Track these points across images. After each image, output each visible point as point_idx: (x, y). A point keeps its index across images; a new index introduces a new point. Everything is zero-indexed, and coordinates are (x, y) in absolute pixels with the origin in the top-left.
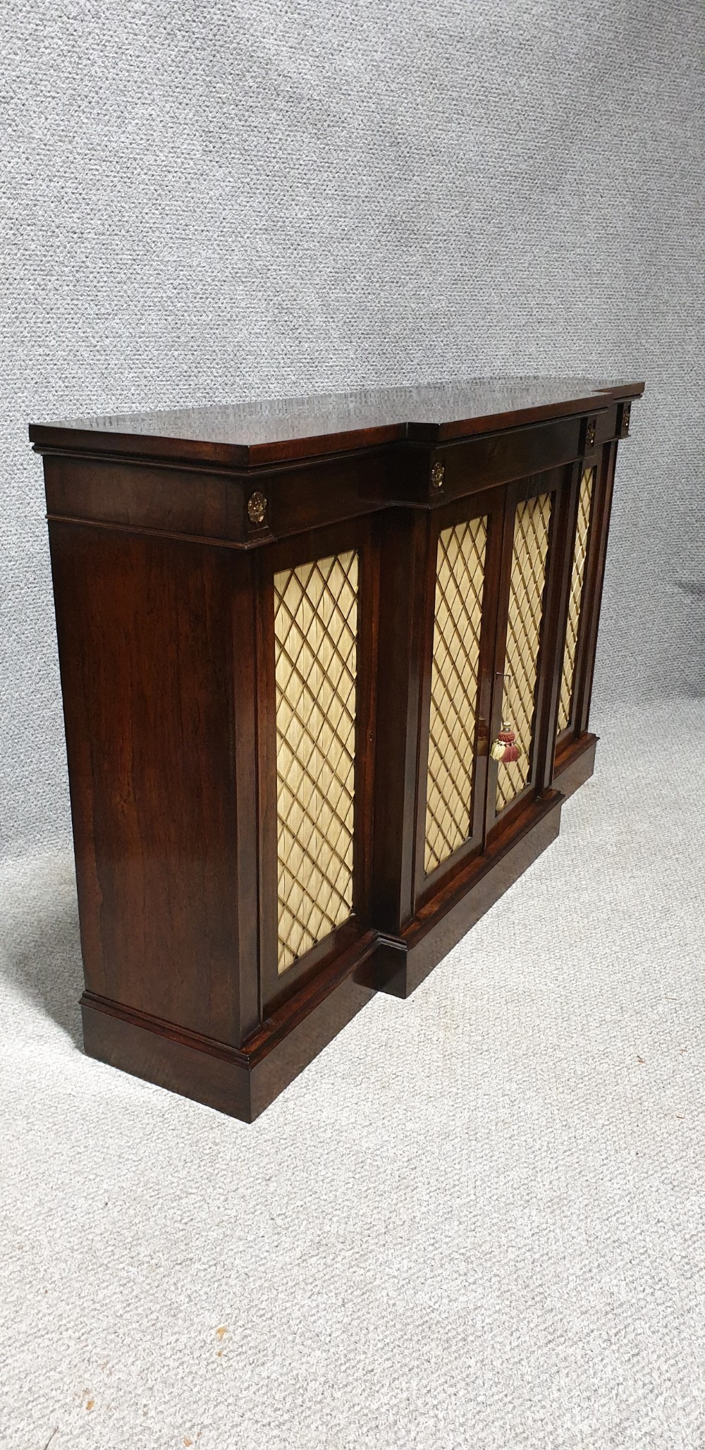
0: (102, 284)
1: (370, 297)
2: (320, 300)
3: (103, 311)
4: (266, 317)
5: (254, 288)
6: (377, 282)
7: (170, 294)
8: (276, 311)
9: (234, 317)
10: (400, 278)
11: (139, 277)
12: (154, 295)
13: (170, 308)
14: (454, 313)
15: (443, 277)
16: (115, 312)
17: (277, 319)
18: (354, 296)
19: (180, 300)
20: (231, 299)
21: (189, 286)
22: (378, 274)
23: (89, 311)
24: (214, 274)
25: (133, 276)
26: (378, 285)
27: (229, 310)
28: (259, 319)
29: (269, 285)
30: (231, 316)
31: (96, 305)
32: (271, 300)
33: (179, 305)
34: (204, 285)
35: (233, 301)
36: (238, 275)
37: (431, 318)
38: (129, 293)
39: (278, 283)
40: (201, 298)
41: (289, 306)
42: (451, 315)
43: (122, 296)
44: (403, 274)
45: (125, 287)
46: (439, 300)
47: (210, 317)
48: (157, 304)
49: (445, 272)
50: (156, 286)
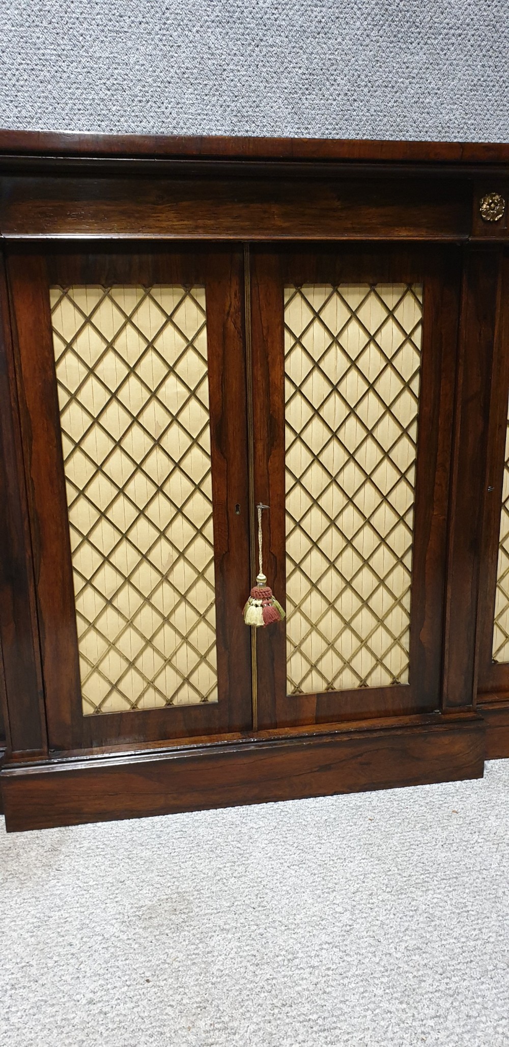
0: (22, 83)
1: (356, 104)
2: (290, 107)
3: (24, 113)
4: (223, 125)
5: (207, 92)
6: (366, 86)
7: (102, 96)
8: (235, 119)
9: (181, 124)
10: (396, 82)
11: (65, 75)
12: (84, 96)
13: (103, 112)
14: (472, 127)
15: (456, 81)
16: (39, 115)
17: (236, 129)
18: (334, 103)
19: (115, 103)
20: (178, 103)
21: (125, 87)
22: (367, 76)
23: (8, 113)
24: (157, 73)
25: (58, 75)
26: (366, 90)
27: (175, 115)
28: (214, 128)
29: (225, 88)
30: (178, 123)
31: (16, 107)
32: (228, 106)
33: (114, 108)
34: (144, 86)
35: (180, 106)
36: (186, 76)
37: (440, 132)
38: (55, 93)
39: (236, 86)
40: (140, 101)
41: (250, 113)
42: (468, 129)
43: (46, 97)
44: (400, 77)
45: (49, 86)
46: (452, 110)
47: (151, 124)
48: (89, 107)
49: (460, 75)
50: (86, 86)
